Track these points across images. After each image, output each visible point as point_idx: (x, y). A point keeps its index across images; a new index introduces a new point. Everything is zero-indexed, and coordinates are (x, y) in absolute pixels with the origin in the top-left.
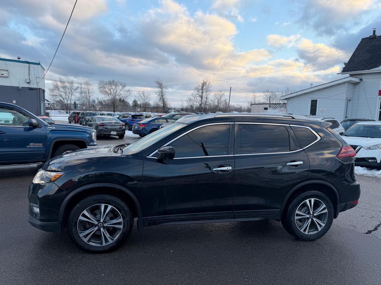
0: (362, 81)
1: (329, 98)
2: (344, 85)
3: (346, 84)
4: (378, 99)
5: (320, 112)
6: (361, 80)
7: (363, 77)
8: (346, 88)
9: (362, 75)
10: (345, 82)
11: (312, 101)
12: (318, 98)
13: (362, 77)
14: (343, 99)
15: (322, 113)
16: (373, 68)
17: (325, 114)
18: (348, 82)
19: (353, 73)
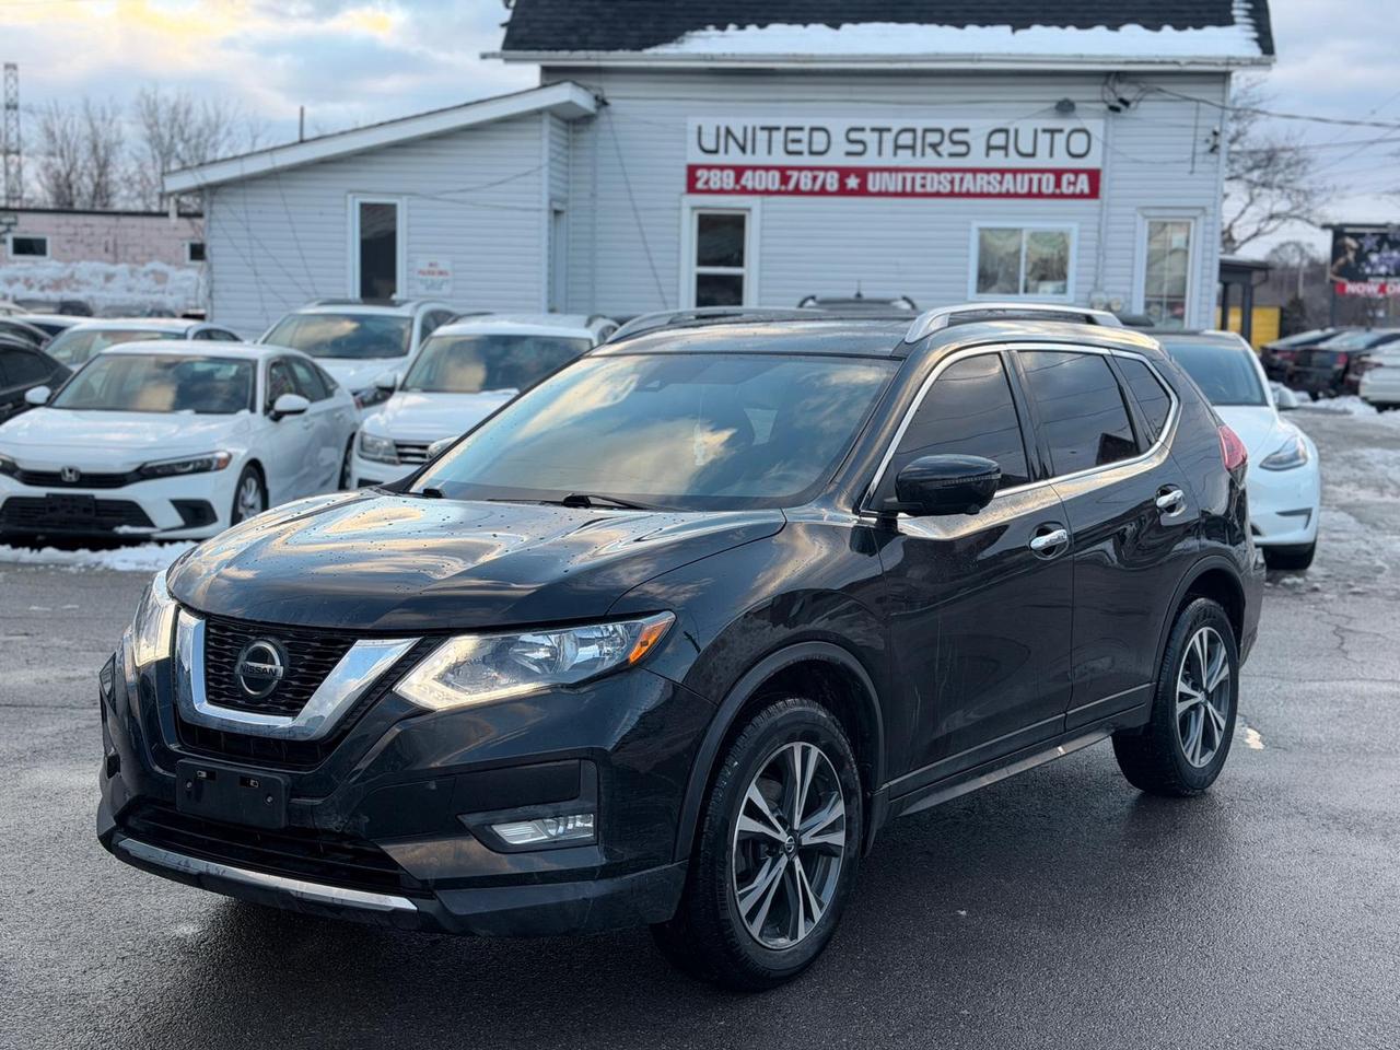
0: (603, 110)
1: (459, 196)
2: (536, 126)
3: (547, 119)
4: (686, 212)
5: (422, 281)
6: (602, 103)
7: (612, 90)
8: (545, 142)
9: (603, 76)
10: (539, 112)
11: (366, 209)
12: (399, 194)
13: (604, 85)
14: (537, 206)
15: (431, 286)
16: (655, 44)
17: (446, 290)
18: (553, 112)
19: (563, 58)
